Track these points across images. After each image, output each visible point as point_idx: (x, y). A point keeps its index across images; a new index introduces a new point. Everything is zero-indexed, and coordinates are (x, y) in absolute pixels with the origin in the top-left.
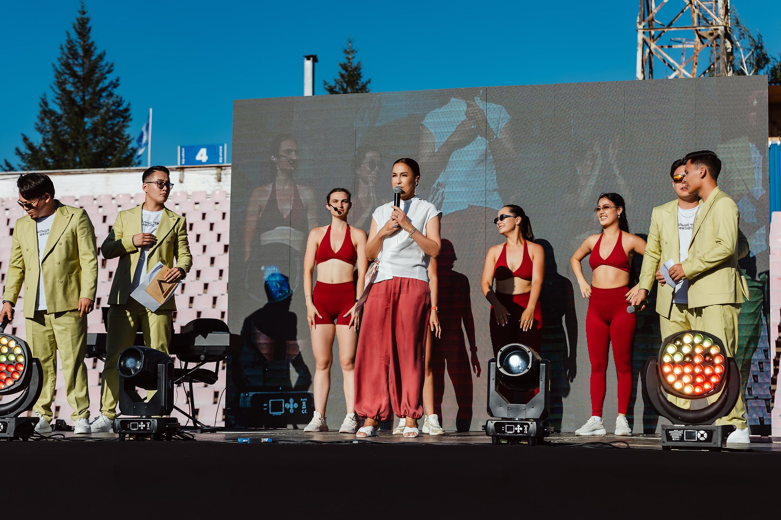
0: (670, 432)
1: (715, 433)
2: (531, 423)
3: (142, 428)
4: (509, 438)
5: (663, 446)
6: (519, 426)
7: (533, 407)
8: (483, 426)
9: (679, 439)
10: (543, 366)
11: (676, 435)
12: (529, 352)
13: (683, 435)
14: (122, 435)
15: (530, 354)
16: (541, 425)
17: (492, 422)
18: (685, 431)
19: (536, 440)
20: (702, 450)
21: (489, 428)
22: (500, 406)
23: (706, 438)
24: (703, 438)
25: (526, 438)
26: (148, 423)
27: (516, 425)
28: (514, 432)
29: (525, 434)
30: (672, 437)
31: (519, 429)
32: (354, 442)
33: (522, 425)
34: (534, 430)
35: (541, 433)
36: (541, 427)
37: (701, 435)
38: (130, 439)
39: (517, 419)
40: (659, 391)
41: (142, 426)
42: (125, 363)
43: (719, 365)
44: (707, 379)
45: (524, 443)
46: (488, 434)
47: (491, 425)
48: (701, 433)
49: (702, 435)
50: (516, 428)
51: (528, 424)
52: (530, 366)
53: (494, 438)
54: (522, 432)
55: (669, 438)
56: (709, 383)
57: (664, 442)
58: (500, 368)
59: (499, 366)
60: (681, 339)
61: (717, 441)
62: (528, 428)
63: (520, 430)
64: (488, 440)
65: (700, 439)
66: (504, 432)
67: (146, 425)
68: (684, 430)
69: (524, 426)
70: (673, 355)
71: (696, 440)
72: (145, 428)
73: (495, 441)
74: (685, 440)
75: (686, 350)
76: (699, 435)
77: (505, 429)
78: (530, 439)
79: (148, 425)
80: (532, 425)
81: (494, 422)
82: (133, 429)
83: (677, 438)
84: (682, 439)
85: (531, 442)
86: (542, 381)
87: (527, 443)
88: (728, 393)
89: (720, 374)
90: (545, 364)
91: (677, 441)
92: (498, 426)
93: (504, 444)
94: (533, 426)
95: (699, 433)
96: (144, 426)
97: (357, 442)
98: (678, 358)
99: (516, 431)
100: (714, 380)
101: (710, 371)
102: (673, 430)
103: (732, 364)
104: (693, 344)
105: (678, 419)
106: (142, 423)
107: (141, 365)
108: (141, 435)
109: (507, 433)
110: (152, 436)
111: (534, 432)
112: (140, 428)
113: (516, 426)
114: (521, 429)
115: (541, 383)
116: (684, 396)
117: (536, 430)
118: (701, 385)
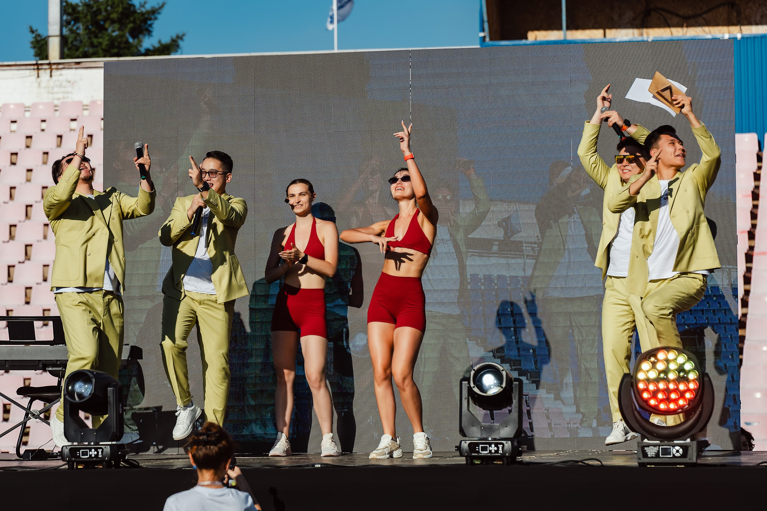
0: (646, 448)
1: (690, 449)
2: (506, 443)
3: (93, 456)
4: (483, 458)
5: (639, 463)
6: (493, 446)
7: (507, 427)
8: (456, 447)
9: (655, 455)
10: (516, 384)
11: (651, 452)
12: (503, 370)
13: (659, 451)
14: (70, 463)
15: (504, 373)
16: (516, 444)
17: (465, 443)
18: (661, 447)
19: (510, 459)
20: (678, 466)
21: (463, 449)
22: (473, 426)
23: (681, 454)
24: (678, 453)
25: (500, 458)
26: (100, 451)
27: (490, 444)
28: (488, 452)
29: (499, 453)
30: (648, 454)
31: (493, 448)
32: (317, 466)
33: (496, 445)
34: (509, 450)
35: (516, 452)
36: (516, 446)
37: (676, 451)
38: (79, 467)
39: (490, 439)
40: (634, 408)
41: (93, 453)
42: (73, 387)
43: (693, 380)
44: (682, 395)
45: (498, 463)
46: (461, 455)
47: (465, 445)
48: (677, 449)
49: (678, 451)
50: (490, 448)
51: (502, 444)
52: (504, 385)
53: (468, 458)
54: (497, 452)
55: (645, 455)
56: (684, 399)
57: (639, 459)
58: (473, 387)
59: (472, 385)
60: (655, 356)
61: (692, 457)
62: (503, 448)
63: (494, 450)
64: (462, 460)
65: (676, 455)
66: (478, 452)
67: (98, 452)
68: (659, 446)
69: (499, 446)
70: (648, 371)
71: (672, 456)
72: (97, 456)
73: (469, 461)
74: (661, 456)
75: (661, 366)
76: (674, 451)
77: (479, 449)
78: (505, 459)
79: (100, 452)
80: (506, 444)
81: (468, 442)
82: (83, 457)
83: (653, 455)
84: (657, 455)
85: (505, 461)
86: (515, 399)
87: (501, 463)
88: (702, 408)
89: (694, 390)
90: (518, 383)
91: (652, 457)
92: (473, 446)
93: (477, 464)
94: (508, 445)
95: (674, 449)
96: (96, 453)
97: (320, 466)
98: (653, 375)
99: (490, 451)
100: (688, 395)
101: (685, 387)
102: (648, 446)
103: (706, 379)
104: (667, 361)
105: (653, 436)
106: (93, 450)
107: (92, 390)
108: (90, 463)
109: (481, 453)
110: (104, 463)
111: (509, 452)
112: (91, 456)
113: (490, 446)
114: (496, 448)
115: (514, 401)
116: (659, 412)
117: (511, 449)
118: (675, 401)
